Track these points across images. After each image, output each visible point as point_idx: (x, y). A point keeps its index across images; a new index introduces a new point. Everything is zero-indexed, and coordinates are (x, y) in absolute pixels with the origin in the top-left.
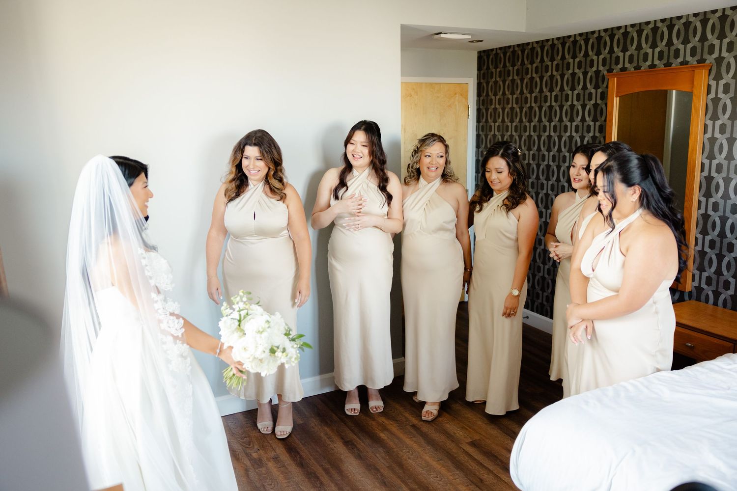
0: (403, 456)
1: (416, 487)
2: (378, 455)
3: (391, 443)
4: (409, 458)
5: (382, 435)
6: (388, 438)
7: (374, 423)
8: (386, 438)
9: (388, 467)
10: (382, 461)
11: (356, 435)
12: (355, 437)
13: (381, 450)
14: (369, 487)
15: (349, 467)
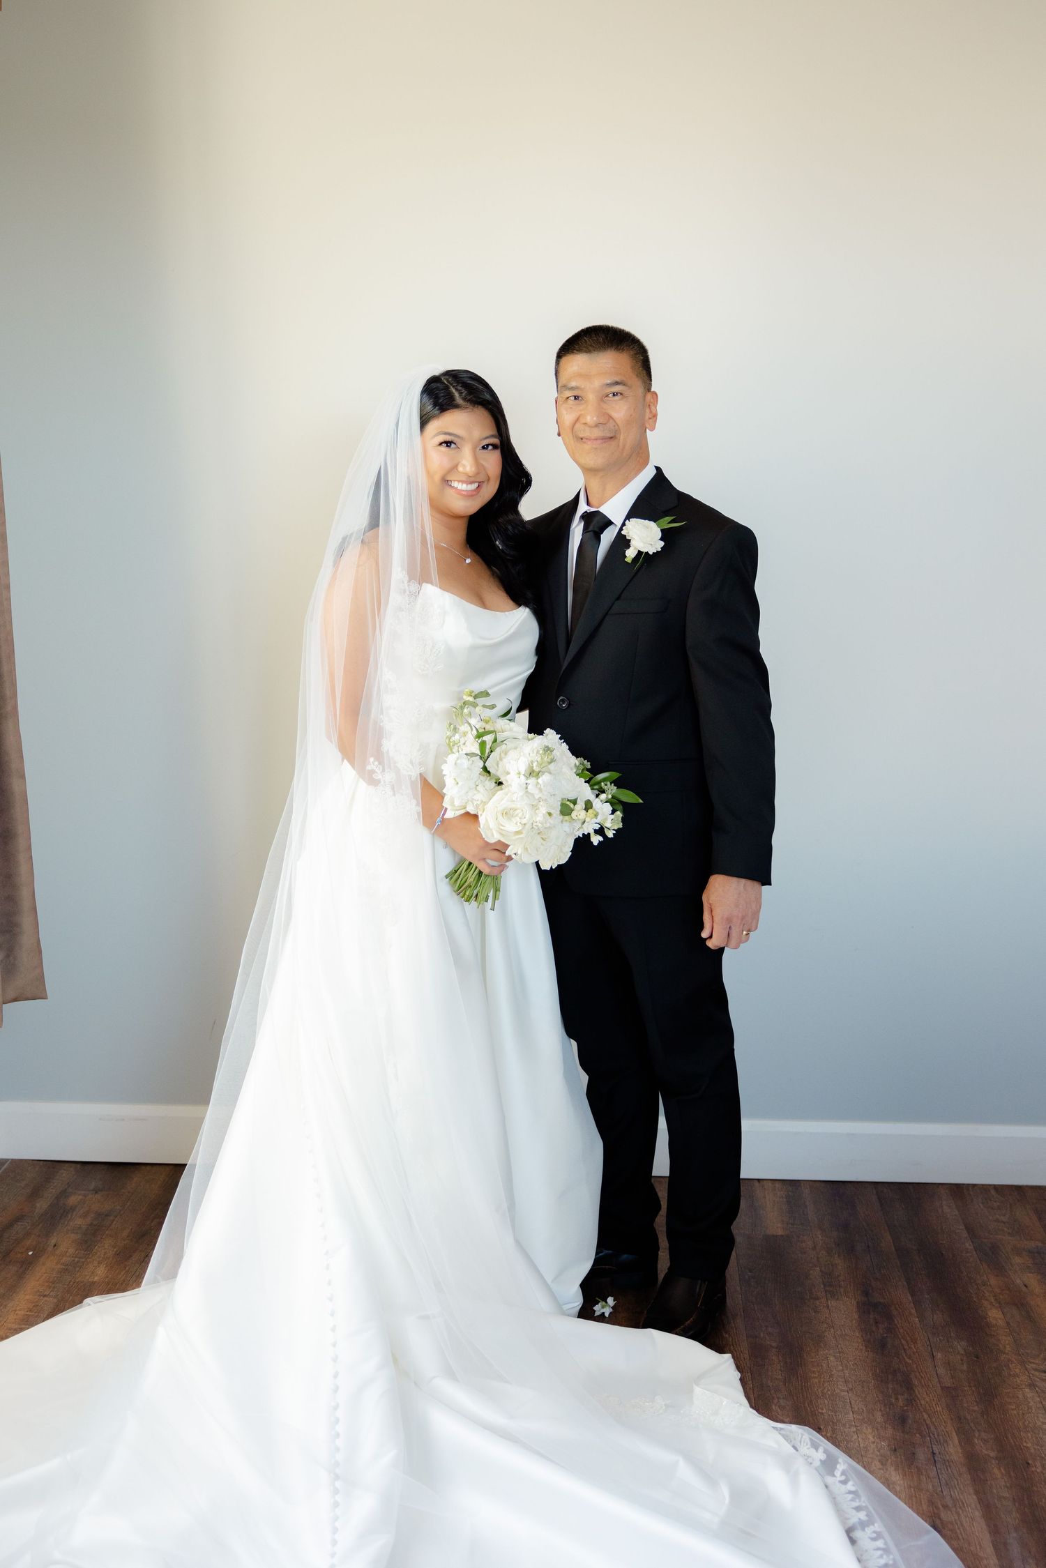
0: (1016, 1375)
1: (992, 1454)
2: (939, 1355)
3: (1005, 1341)
4: (1032, 1386)
5: (995, 1315)
6: (1008, 1324)
7: (993, 1281)
8: (1001, 1323)
9: (946, 1389)
10: (941, 1371)
11: (913, 1293)
12: (906, 1298)
13: (960, 1346)
14: (851, 1416)
15: (832, 1359)
